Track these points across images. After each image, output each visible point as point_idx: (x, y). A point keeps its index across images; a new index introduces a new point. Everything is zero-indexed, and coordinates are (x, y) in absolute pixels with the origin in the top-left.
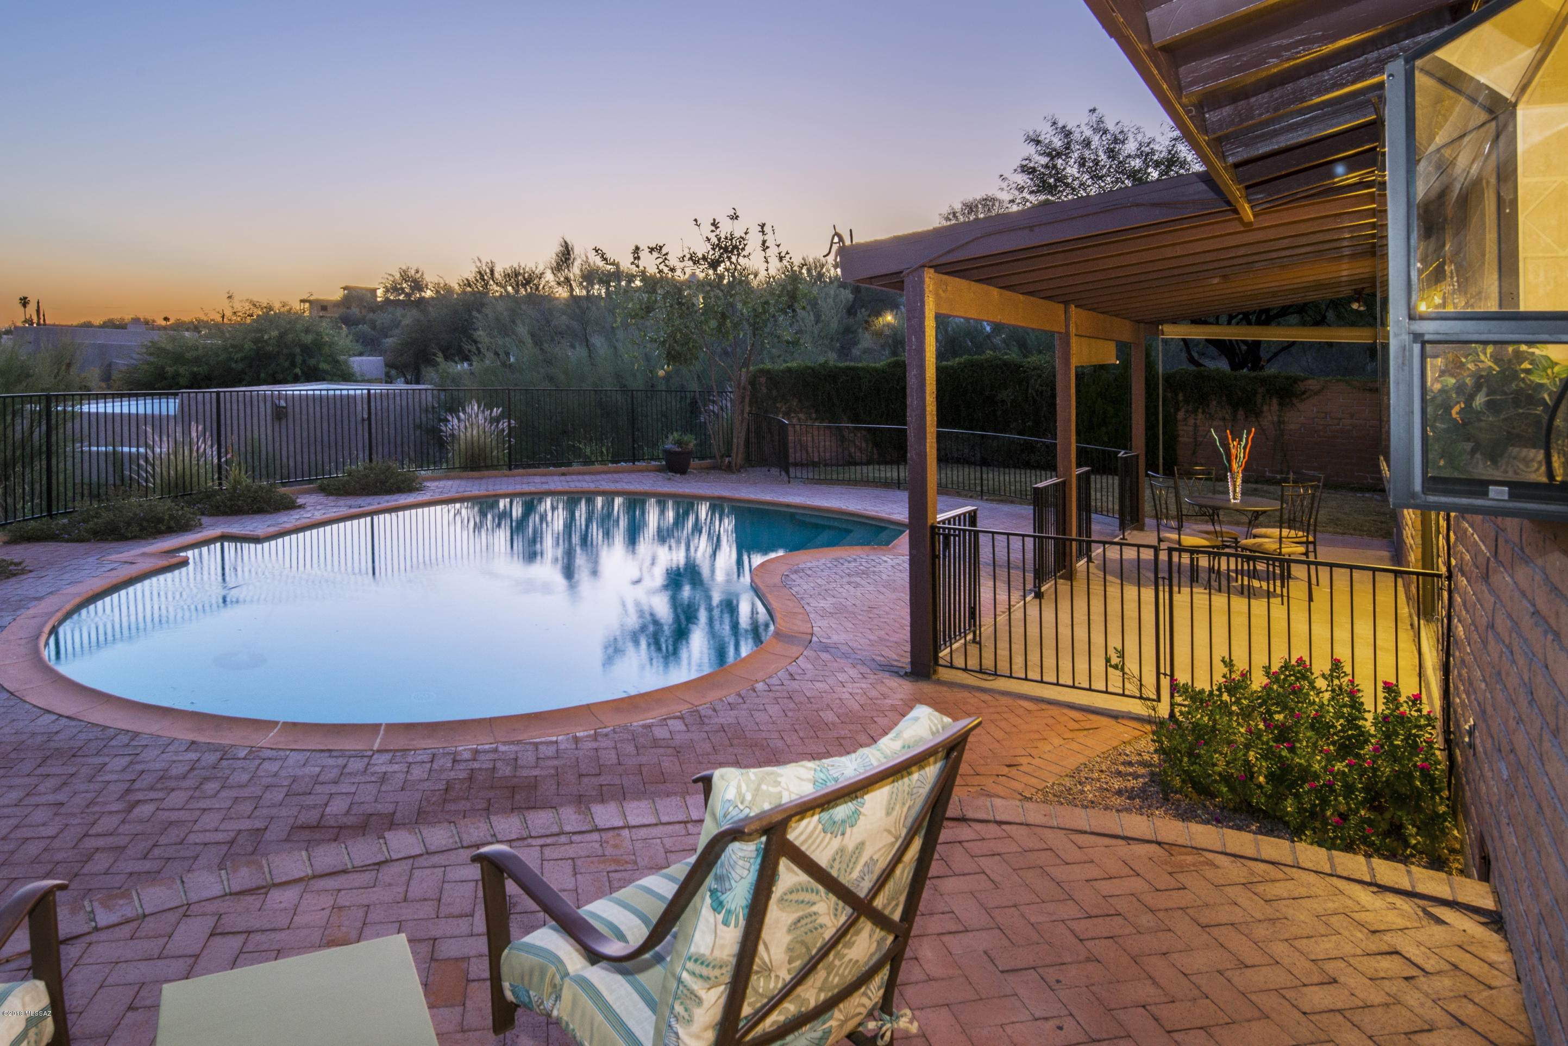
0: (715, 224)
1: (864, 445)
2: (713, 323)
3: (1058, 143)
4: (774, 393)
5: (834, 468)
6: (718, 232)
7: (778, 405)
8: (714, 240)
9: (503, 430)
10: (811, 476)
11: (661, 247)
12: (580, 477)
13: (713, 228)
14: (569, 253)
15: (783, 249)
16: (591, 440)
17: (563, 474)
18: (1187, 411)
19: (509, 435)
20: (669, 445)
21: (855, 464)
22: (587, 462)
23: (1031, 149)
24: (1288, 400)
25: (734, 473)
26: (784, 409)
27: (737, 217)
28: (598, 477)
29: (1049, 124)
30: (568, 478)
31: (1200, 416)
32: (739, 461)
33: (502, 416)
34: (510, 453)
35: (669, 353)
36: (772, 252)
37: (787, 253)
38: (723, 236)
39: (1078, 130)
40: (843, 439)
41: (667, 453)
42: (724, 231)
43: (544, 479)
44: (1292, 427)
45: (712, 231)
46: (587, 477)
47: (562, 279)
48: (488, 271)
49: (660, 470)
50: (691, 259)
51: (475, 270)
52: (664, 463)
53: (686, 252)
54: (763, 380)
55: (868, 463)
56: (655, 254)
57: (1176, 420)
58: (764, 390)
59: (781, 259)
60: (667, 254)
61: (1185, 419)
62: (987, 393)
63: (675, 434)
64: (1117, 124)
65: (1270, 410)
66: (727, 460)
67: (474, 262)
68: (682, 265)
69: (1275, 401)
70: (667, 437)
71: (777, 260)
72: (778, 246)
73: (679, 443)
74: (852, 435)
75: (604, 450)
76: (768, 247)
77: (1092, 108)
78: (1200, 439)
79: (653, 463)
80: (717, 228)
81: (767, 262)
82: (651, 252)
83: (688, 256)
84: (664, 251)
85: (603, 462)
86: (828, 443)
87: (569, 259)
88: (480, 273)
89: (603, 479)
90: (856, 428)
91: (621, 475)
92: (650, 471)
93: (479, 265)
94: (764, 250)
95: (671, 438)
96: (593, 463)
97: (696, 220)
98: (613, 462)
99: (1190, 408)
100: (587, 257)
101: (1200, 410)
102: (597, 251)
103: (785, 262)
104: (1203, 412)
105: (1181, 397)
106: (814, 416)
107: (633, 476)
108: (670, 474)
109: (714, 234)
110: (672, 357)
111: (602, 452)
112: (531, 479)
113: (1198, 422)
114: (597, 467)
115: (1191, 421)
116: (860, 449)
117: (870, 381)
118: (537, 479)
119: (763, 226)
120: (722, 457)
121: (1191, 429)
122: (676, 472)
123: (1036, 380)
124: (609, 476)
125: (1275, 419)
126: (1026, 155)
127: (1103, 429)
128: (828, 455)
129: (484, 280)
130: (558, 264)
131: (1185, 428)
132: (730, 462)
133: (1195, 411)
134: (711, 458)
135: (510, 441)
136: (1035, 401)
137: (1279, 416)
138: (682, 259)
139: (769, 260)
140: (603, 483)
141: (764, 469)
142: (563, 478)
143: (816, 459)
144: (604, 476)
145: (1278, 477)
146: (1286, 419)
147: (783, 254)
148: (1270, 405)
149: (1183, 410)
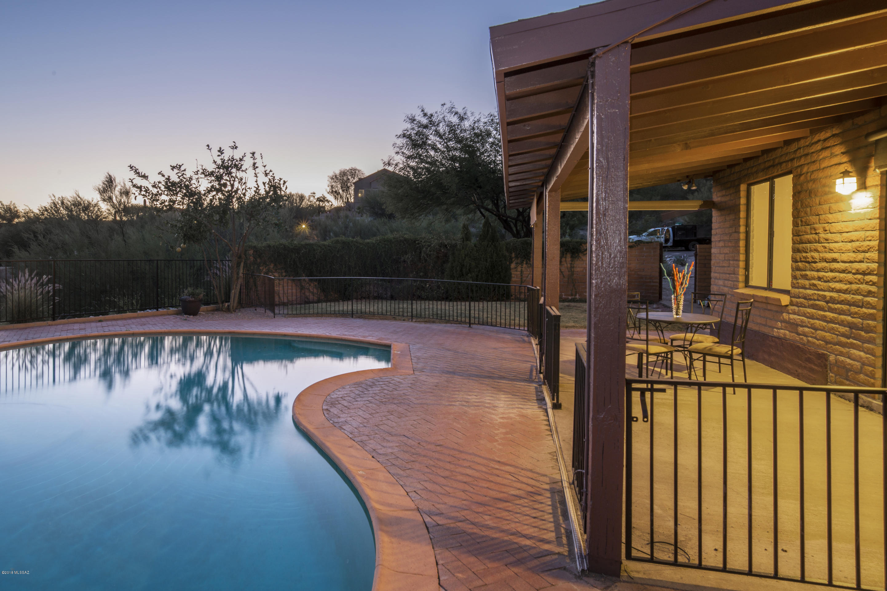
0: (221, 151)
1: (315, 291)
2: (217, 217)
3: (425, 121)
4: (259, 260)
5: (299, 306)
6: (222, 157)
7: (261, 268)
8: (219, 162)
9: (49, 292)
10: (286, 312)
11: (180, 166)
12: (114, 323)
13: (219, 154)
14: (111, 182)
15: (268, 169)
16: (124, 295)
17: (100, 321)
18: (517, 263)
19: (54, 295)
20: (185, 297)
21: (309, 303)
22: (121, 311)
23: (408, 126)
24: (577, 255)
25: (231, 313)
26: (264, 270)
27: (236, 148)
28: (130, 321)
29: (420, 110)
30: (104, 324)
31: (524, 265)
32: (235, 305)
33: (49, 281)
34: (54, 309)
35: (185, 235)
36: (261, 170)
37: (271, 171)
38: (226, 159)
39: (436, 115)
40: (302, 288)
41: (184, 301)
42: (226, 156)
43: (83, 326)
44: (578, 269)
45: (219, 156)
46: (120, 322)
47: (106, 197)
48: (59, 202)
49: (178, 313)
50: (203, 173)
51: (50, 201)
52: (180, 308)
53: (200, 168)
54: (251, 252)
55: (319, 301)
56: (176, 171)
57: (510, 269)
58: (252, 259)
59: (266, 175)
60: (185, 170)
61: (516, 268)
62: (394, 257)
63: (189, 289)
64: (464, 108)
65: (566, 261)
66: (226, 304)
67: (50, 197)
68: (197, 177)
69: (569, 255)
70: (183, 292)
71: (263, 175)
72: (265, 166)
73: (192, 294)
74: (308, 285)
75: (134, 302)
76: (257, 167)
77: (443, 103)
78: (524, 279)
79: (171, 309)
80: (222, 153)
81: (256, 177)
82: (172, 169)
83: (201, 171)
84: (182, 169)
85: (134, 311)
86: (294, 291)
87: (112, 186)
88: (54, 203)
89: (133, 323)
90: (311, 280)
91: (148, 319)
92: (169, 315)
93: (53, 198)
94: (254, 169)
95: (186, 291)
96: (125, 312)
97: (208, 146)
98: (141, 310)
99: (519, 261)
100: (125, 184)
101: (525, 262)
102: (131, 168)
103: (269, 177)
104: (526, 263)
105: (513, 255)
106: (284, 274)
107: (157, 319)
108: (185, 316)
109: (220, 157)
110: (188, 238)
111: (133, 303)
112: (71, 326)
113: (523, 269)
114: (129, 314)
115: (519, 269)
116: (313, 293)
117: (320, 252)
118: (76, 326)
119: (253, 154)
120: (223, 303)
121: (519, 273)
122: (190, 314)
123: (427, 248)
124: (138, 320)
125: (569, 265)
126: (405, 128)
127: (469, 275)
128: (294, 298)
129: (57, 207)
130: (104, 188)
131: (515, 273)
132: (228, 306)
133: (522, 263)
134: (214, 303)
135: (54, 300)
136: (426, 261)
137: (571, 264)
138: (197, 173)
139: (258, 175)
140: (133, 326)
141: (251, 309)
142: (99, 324)
143: (286, 301)
144: (133, 320)
145: (570, 298)
146: (575, 265)
147: (267, 172)
148: (566, 258)
149: (514, 263)
